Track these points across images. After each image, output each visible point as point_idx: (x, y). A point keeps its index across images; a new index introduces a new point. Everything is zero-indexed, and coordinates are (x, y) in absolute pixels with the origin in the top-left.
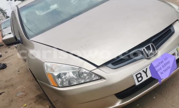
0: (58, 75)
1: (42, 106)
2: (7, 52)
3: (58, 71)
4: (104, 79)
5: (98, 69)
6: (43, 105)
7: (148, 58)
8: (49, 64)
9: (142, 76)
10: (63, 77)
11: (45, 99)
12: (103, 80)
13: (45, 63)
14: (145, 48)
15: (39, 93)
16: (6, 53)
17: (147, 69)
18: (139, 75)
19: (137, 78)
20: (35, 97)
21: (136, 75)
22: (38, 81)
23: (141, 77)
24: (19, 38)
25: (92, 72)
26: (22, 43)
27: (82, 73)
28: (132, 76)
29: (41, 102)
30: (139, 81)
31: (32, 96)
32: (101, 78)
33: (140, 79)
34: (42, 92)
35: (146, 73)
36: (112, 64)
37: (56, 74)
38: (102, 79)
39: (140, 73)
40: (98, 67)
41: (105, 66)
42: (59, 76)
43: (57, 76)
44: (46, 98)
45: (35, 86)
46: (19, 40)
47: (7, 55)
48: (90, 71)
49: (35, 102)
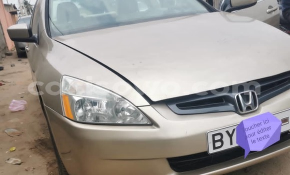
0: (81, 100)
1: (40, 157)
2: (14, 66)
3: (83, 95)
4: (157, 126)
5: (151, 107)
6: (43, 156)
7: (241, 113)
8: (70, 80)
9: (223, 140)
10: (89, 108)
11: (50, 148)
12: (154, 128)
13: (64, 77)
14: (241, 94)
15: (43, 136)
16: (12, 66)
17: (234, 130)
18: (217, 137)
19: (214, 142)
20: (35, 140)
21: (214, 136)
22: (45, 105)
23: (221, 140)
24: (35, 35)
25: (139, 109)
26: (38, 43)
27: (123, 110)
28: (206, 135)
29: (40, 150)
30: (215, 148)
31: (31, 138)
32: (152, 123)
33: (218, 144)
34: (49, 137)
35: (231, 136)
36: (177, 105)
37: (76, 99)
38: (153, 126)
39: (221, 134)
40: (152, 103)
41: (165, 106)
42: (82, 103)
43: (78, 101)
44: (52, 147)
45: (41, 125)
46: (34, 37)
47: (12, 70)
48: (137, 107)
49: (31, 149)
